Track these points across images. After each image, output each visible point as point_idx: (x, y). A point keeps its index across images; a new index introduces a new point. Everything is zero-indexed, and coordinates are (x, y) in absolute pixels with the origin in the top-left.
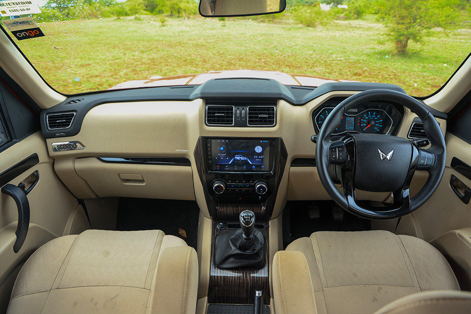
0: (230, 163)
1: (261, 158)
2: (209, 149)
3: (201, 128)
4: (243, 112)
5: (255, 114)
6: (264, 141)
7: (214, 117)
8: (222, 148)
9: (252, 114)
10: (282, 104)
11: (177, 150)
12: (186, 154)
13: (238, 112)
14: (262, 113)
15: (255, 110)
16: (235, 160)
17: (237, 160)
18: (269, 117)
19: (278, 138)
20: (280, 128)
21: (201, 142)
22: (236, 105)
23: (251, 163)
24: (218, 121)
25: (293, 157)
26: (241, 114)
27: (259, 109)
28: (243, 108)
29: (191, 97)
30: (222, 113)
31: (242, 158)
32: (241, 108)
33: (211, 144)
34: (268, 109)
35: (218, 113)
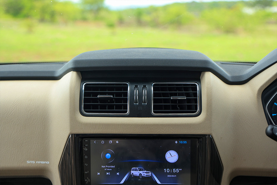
0: (122, 182)
1: (176, 173)
2: (86, 157)
3: (73, 120)
4: (145, 92)
5: (164, 95)
6: (181, 142)
7: (96, 100)
8: (108, 155)
9: (159, 95)
10: (209, 78)
11: (28, 162)
12: (44, 170)
13: (136, 92)
14: (175, 95)
15: (163, 89)
16: (131, 176)
17: (136, 177)
18: (188, 101)
19: (204, 136)
20: (209, 118)
21: (72, 145)
22: (132, 81)
23: (159, 182)
24: (103, 107)
25: (232, 173)
26: (140, 95)
27: (171, 87)
28: (145, 86)
29: (57, 74)
30: (109, 94)
31: (144, 173)
32: (140, 86)
33: (89, 148)
34: (186, 88)
35: (101, 94)
